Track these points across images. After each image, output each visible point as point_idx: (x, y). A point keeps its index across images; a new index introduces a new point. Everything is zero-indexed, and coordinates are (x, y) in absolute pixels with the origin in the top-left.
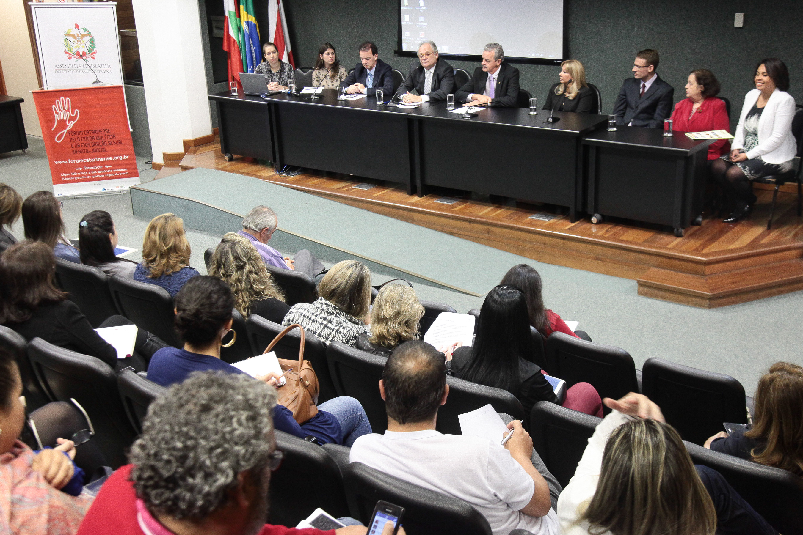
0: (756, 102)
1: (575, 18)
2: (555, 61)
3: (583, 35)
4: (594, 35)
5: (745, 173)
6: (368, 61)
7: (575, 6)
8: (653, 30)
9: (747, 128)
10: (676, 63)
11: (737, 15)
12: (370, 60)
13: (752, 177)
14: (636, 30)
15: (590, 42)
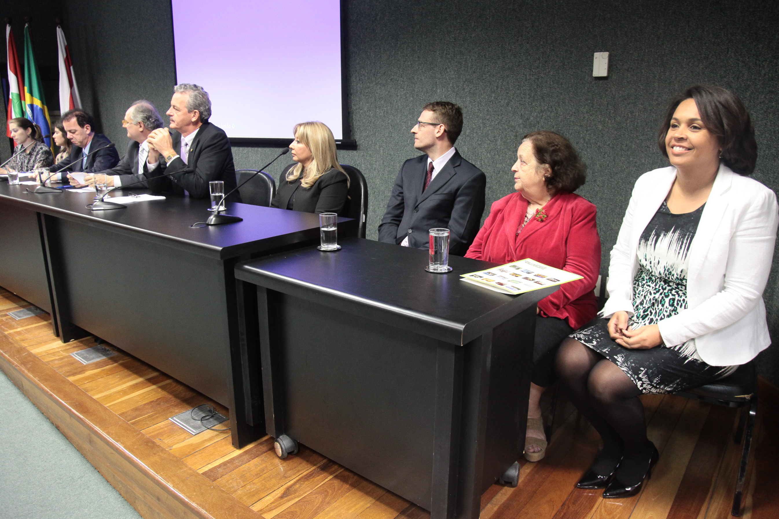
0: (666, 200)
1: (358, 79)
3: (368, 103)
4: (382, 102)
5: (639, 384)
6: (74, 135)
7: (357, 61)
8: (464, 89)
9: (643, 262)
10: (499, 142)
11: (596, 55)
12: (77, 133)
13: (654, 390)
14: (438, 91)
15: (378, 113)
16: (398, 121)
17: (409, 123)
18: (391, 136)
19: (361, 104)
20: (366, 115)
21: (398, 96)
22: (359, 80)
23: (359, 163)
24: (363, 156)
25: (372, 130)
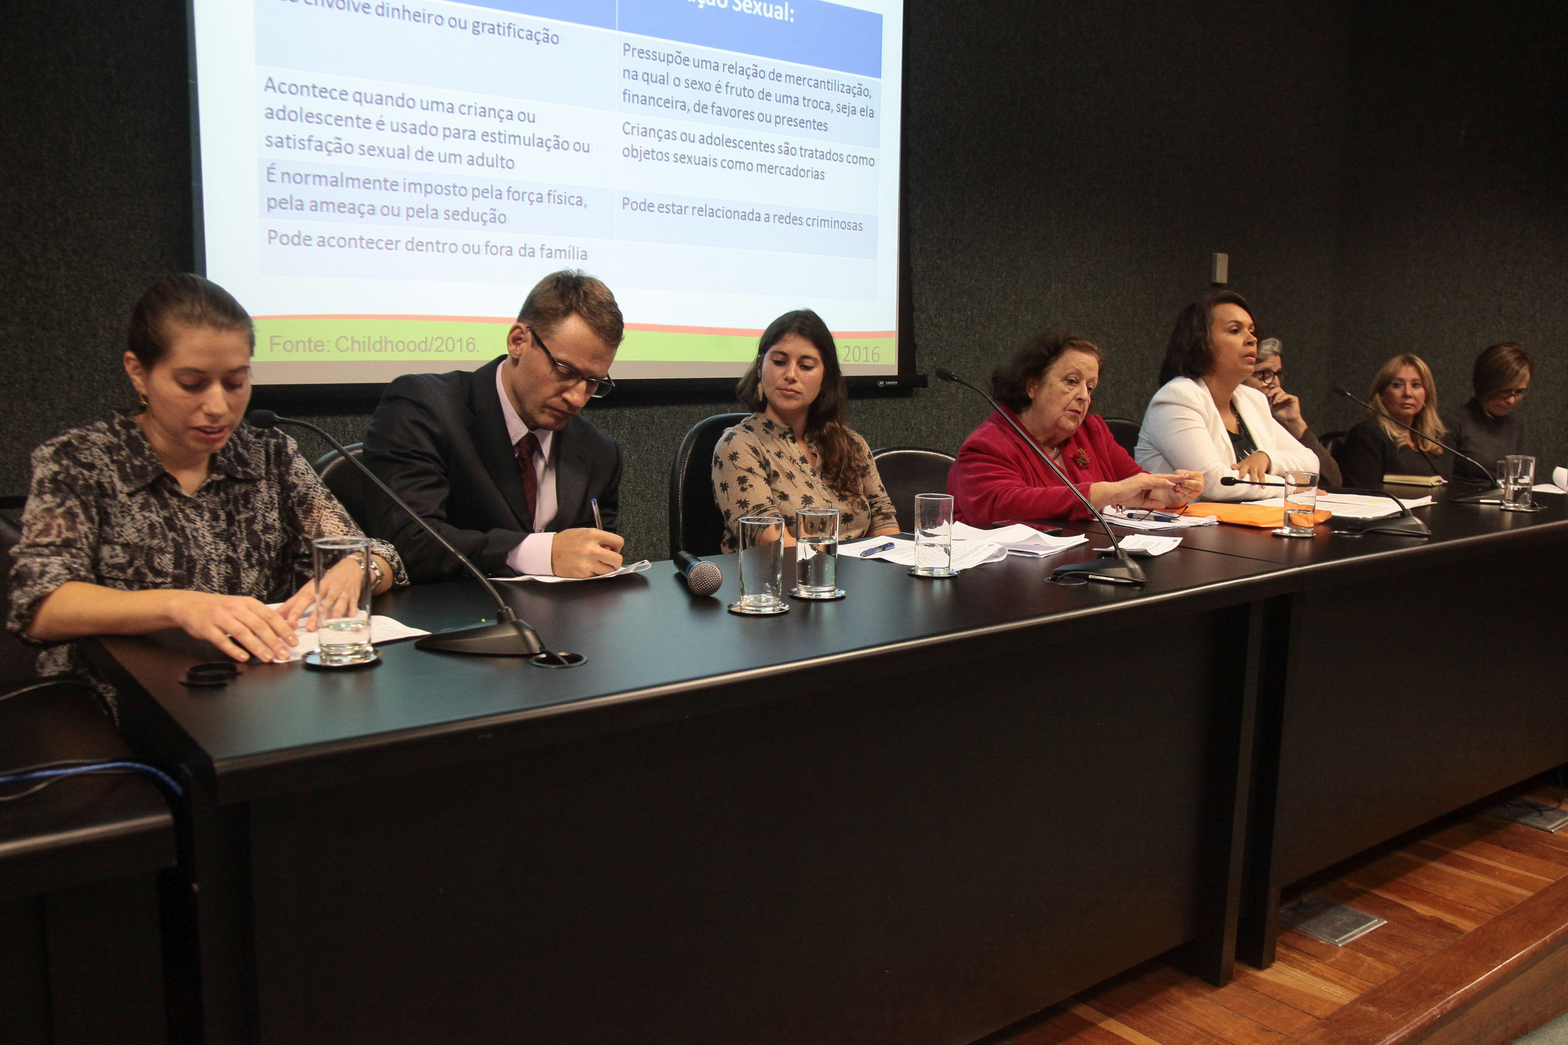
2: (882, 383)
4: (965, 300)
15: (955, 321)
16: (991, 337)
17: (1009, 342)
18: (979, 366)
19: (924, 300)
20: (933, 324)
21: (991, 290)
22: (921, 250)
23: (915, 424)
24: (925, 407)
25: (943, 354)
